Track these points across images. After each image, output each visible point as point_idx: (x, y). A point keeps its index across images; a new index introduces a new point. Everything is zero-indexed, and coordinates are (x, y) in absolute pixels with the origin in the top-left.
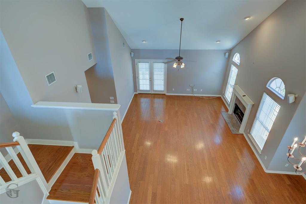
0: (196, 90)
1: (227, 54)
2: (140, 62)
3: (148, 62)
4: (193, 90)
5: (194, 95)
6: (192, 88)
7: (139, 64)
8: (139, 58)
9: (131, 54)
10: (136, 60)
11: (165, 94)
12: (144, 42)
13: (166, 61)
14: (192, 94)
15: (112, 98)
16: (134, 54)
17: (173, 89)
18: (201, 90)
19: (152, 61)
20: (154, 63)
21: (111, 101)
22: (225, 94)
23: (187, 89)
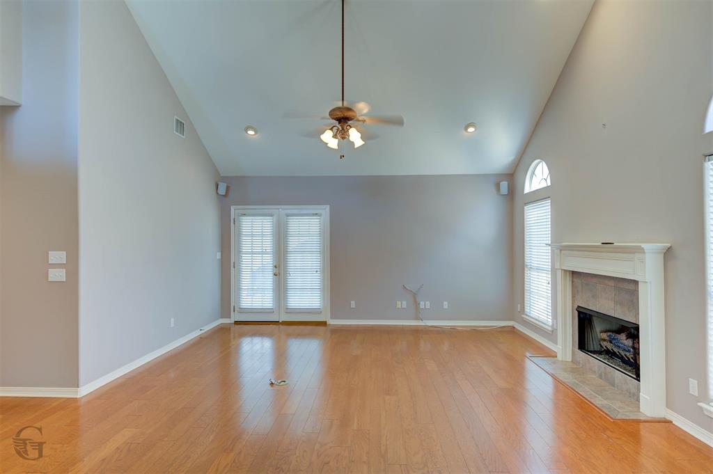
0: (428, 307)
1: (504, 186)
2: (245, 215)
3: (271, 215)
4: (417, 304)
5: (422, 323)
6: (415, 297)
7: (245, 219)
8: (244, 201)
9: (219, 188)
10: (232, 208)
11: (324, 324)
12: (251, 132)
13: (325, 210)
14: (417, 318)
15: (57, 256)
16: (228, 189)
17: (353, 304)
18: (446, 305)
19: (283, 210)
20: (288, 215)
21: (50, 270)
22: (527, 310)
23: (399, 303)
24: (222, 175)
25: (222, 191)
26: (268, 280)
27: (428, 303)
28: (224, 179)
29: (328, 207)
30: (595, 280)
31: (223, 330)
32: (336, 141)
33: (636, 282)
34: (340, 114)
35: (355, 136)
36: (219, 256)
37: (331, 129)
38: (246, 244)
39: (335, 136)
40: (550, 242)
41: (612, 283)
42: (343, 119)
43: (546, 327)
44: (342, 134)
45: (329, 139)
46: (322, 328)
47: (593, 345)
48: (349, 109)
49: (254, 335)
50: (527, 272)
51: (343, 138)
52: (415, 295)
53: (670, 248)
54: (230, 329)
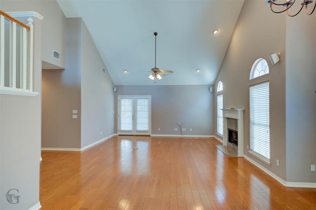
0: (185, 130)
1: (211, 89)
2: (122, 98)
3: (131, 99)
4: (181, 129)
5: (183, 136)
6: (180, 127)
7: (122, 100)
8: (122, 94)
9: (114, 89)
10: (118, 96)
11: (149, 136)
12: (126, 72)
13: (150, 97)
14: (181, 134)
15: (75, 111)
16: (117, 89)
17: (159, 129)
18: (191, 130)
19: (135, 97)
20: (137, 99)
21: (73, 115)
22: (218, 131)
23: (175, 129)
24: (115, 85)
25: (115, 90)
26: (130, 120)
27: (185, 129)
28: (115, 86)
29: (151, 96)
30: (232, 120)
31: (115, 138)
32: (154, 77)
33: (237, 120)
34: (154, 70)
35: (159, 77)
36: (114, 112)
37: (152, 74)
38: (123, 108)
39: (153, 76)
40: (222, 108)
41: (235, 120)
42: (155, 71)
43: (221, 136)
44: (155, 76)
45: (151, 77)
46: (148, 137)
47: (232, 140)
48: (158, 69)
49: (125, 139)
50: (218, 118)
51: (156, 77)
52: (180, 126)
53: (244, 110)
54: (117, 137)
